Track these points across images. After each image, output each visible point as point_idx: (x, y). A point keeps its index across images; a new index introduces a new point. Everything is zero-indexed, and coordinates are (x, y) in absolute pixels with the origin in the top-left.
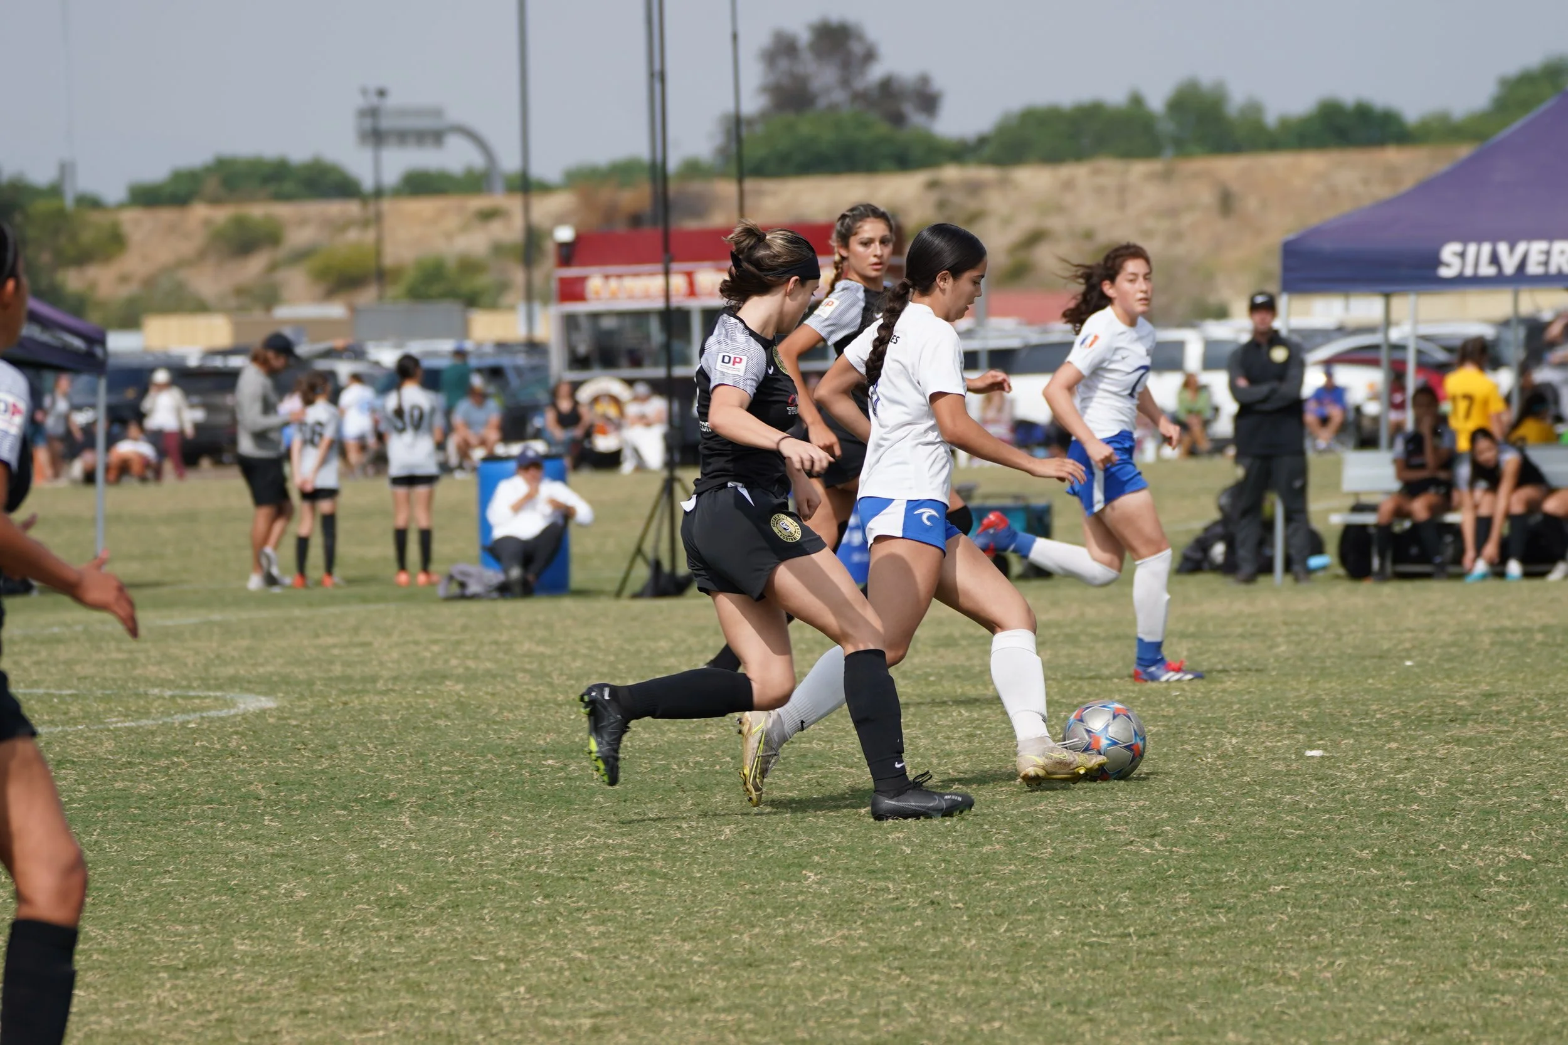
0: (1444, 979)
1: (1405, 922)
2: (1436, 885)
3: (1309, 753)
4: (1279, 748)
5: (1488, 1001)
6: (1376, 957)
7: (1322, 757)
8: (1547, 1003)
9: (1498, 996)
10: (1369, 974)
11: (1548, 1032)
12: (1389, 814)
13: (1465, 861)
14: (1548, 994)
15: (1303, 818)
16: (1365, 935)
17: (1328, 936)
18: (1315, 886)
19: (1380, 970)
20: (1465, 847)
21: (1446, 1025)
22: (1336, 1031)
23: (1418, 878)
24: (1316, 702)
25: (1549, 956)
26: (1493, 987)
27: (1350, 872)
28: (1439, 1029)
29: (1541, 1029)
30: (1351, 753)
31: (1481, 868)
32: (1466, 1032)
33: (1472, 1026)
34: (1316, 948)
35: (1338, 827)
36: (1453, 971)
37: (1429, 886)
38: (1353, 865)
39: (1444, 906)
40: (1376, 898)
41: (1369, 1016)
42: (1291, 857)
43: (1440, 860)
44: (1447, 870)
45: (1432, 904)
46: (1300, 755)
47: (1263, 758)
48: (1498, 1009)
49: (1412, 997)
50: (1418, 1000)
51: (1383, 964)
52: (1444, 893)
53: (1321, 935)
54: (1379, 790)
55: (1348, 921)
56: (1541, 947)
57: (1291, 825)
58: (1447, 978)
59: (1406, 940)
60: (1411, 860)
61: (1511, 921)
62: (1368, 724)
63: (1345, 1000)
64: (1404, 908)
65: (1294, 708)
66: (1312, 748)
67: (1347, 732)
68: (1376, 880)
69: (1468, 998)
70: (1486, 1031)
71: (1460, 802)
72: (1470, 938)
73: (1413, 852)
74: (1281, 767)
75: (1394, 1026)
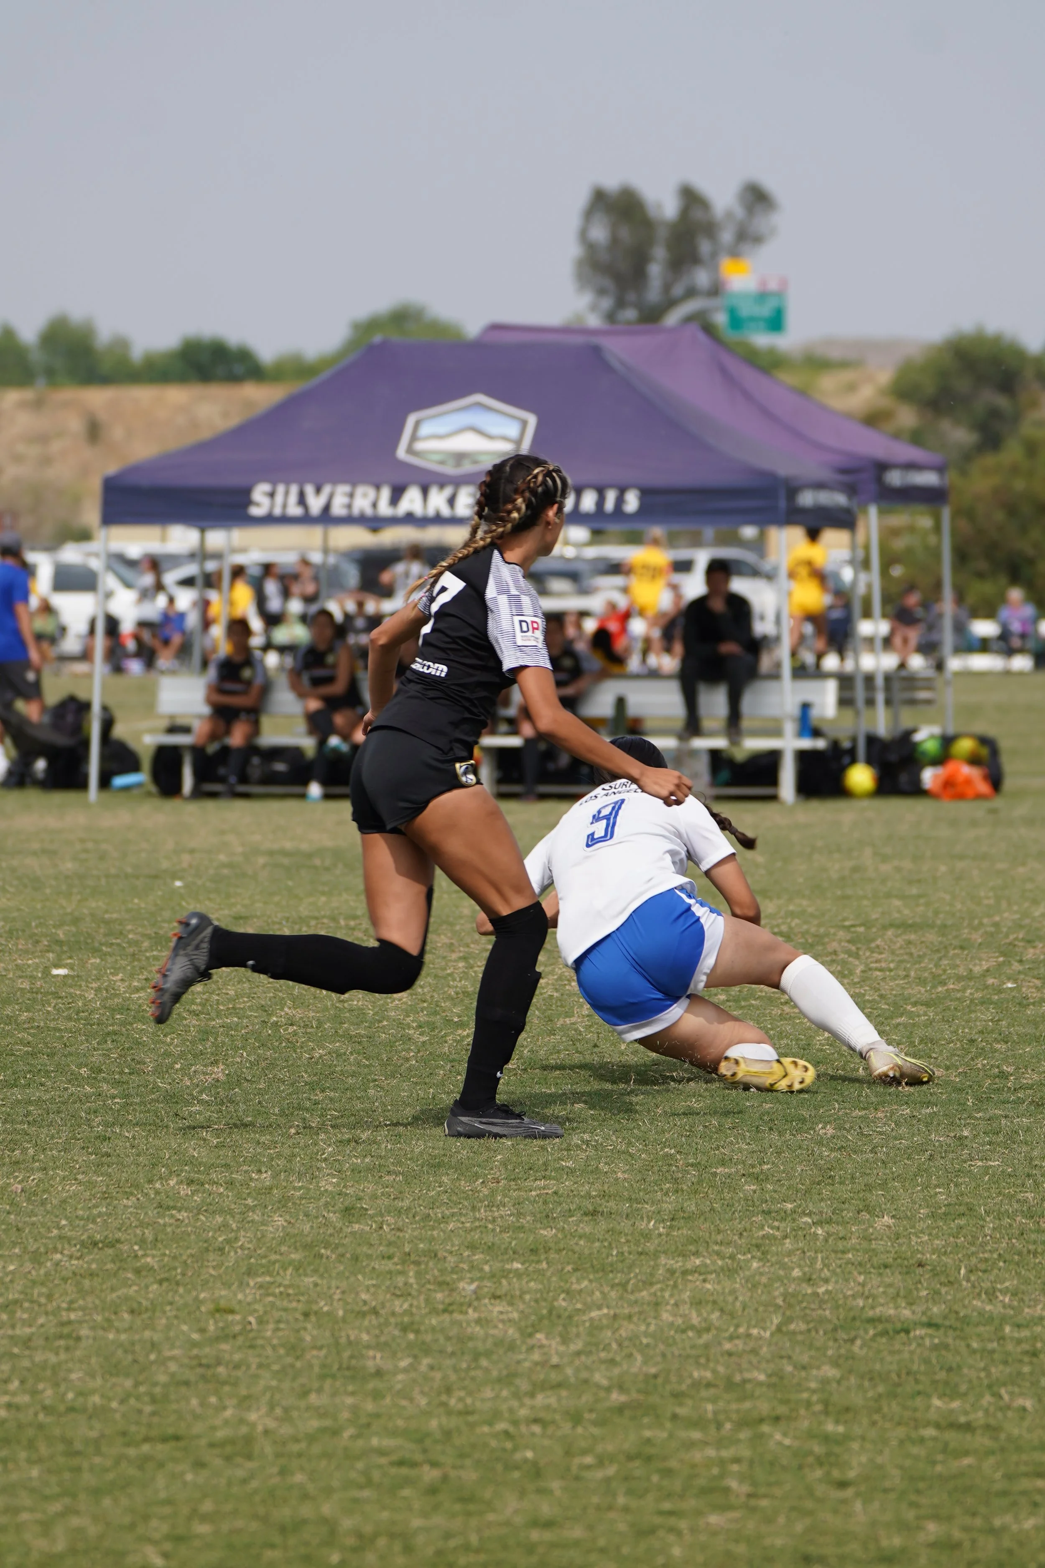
0: (128, 1195)
1: (106, 1139)
2: (142, 1103)
3: (55, 972)
4: (29, 966)
5: (163, 1216)
6: (71, 1172)
7: (65, 976)
8: (219, 1219)
9: (174, 1212)
10: (60, 1188)
11: (210, 1248)
12: (115, 1033)
13: (174, 1081)
14: (222, 1212)
15: (33, 1035)
16: (65, 1150)
17: (31, 1152)
18: (30, 1102)
19: (71, 1185)
20: (178, 1066)
21: (118, 1241)
22: (14, 1244)
23: (127, 1096)
24: (76, 921)
25: (232, 1173)
26: (171, 1204)
27: (66, 1089)
28: (111, 1245)
29: (205, 1245)
30: (95, 972)
31: (188, 1087)
32: (136, 1248)
33: (142, 1242)
34: (17, 1163)
35: (65, 1045)
36: (137, 1186)
37: (136, 1104)
38: (69, 1082)
39: (145, 1124)
40: (83, 1115)
41: (49, 1230)
42: (13, 1073)
43: (151, 1079)
44: (156, 1088)
45: (134, 1121)
46: (46, 972)
47: (11, 975)
48: (171, 1225)
49: (95, 1212)
50: (100, 1215)
51: (76, 1179)
52: (148, 1111)
53: (24, 1150)
54: (113, 1010)
55: (52, 1137)
56: (227, 1166)
57: (22, 1042)
58: (132, 1194)
59: (103, 1156)
60: (125, 1078)
61: (205, 1140)
62: (118, 945)
63: (32, 1214)
64: (106, 1125)
65: (54, 927)
66: (57, 966)
67: (95, 951)
68: (87, 1096)
69: (146, 1214)
70: (155, 1247)
71: (185, 1022)
72: (162, 1155)
73: (127, 1071)
74: (26, 985)
75: (69, 1240)
